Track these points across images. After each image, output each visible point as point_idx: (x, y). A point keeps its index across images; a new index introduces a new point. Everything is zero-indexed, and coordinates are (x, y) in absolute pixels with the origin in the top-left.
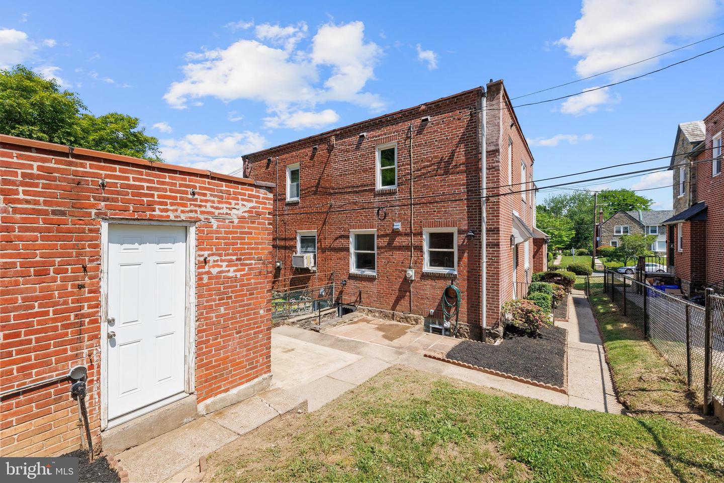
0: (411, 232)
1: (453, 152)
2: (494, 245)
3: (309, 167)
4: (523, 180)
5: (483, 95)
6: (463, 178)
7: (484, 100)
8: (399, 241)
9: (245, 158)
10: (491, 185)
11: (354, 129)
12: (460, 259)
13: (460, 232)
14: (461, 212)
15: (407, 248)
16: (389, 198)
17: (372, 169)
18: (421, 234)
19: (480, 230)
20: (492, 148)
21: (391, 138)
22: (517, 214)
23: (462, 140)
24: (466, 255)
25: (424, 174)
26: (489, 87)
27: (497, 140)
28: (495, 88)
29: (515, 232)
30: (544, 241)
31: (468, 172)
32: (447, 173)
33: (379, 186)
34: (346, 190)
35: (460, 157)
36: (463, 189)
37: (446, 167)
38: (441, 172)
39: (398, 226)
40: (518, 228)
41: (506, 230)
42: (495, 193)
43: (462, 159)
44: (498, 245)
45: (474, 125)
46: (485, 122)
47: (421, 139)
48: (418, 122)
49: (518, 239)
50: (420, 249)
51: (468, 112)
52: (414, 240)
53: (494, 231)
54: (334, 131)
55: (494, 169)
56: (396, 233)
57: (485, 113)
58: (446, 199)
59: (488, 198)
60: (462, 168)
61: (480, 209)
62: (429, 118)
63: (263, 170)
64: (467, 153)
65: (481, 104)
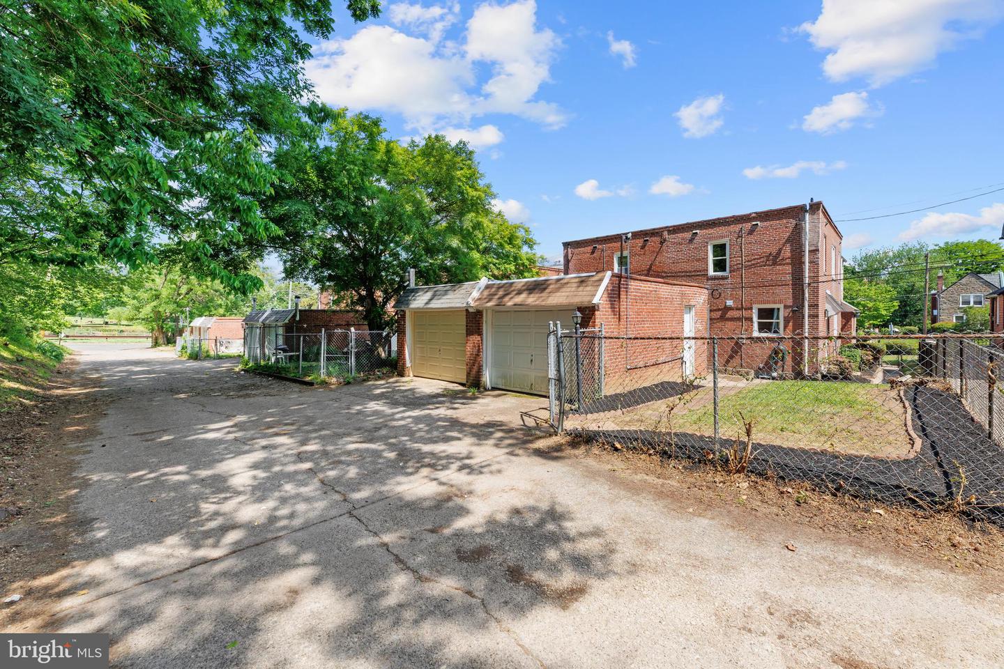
0: (742, 308)
1: (780, 250)
2: (814, 316)
3: (639, 255)
4: (833, 273)
5: (806, 211)
6: (789, 269)
7: (807, 215)
8: (730, 314)
9: (566, 245)
10: (812, 275)
11: (688, 227)
12: (785, 327)
13: (786, 307)
14: (787, 293)
15: (739, 319)
16: (722, 282)
17: (705, 260)
18: (751, 309)
19: (803, 306)
20: (813, 248)
21: (724, 236)
22: (829, 292)
23: (788, 241)
24: (791, 324)
25: (753, 264)
26: (811, 206)
27: (818, 243)
28: (816, 207)
29: (828, 307)
30: (853, 315)
31: (793, 264)
32: (775, 263)
33: (711, 272)
34: (680, 274)
35: (787, 252)
36: (789, 277)
37: (774, 259)
38: (771, 263)
39: (730, 303)
40: (830, 303)
41: (824, 305)
42: (815, 279)
43: (789, 254)
44: (817, 316)
45: (798, 232)
46: (807, 230)
47: (752, 238)
48: (748, 226)
49: (831, 312)
50: (750, 319)
51: (794, 222)
52: (745, 314)
53: (814, 306)
54: (667, 227)
55: (814, 263)
56: (728, 309)
57: (807, 224)
58: (774, 284)
59: (809, 284)
60: (788, 261)
61: (803, 291)
62: (759, 223)
63: (588, 255)
64: (792, 251)
65: (804, 216)
